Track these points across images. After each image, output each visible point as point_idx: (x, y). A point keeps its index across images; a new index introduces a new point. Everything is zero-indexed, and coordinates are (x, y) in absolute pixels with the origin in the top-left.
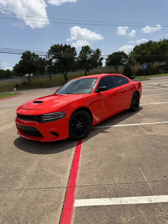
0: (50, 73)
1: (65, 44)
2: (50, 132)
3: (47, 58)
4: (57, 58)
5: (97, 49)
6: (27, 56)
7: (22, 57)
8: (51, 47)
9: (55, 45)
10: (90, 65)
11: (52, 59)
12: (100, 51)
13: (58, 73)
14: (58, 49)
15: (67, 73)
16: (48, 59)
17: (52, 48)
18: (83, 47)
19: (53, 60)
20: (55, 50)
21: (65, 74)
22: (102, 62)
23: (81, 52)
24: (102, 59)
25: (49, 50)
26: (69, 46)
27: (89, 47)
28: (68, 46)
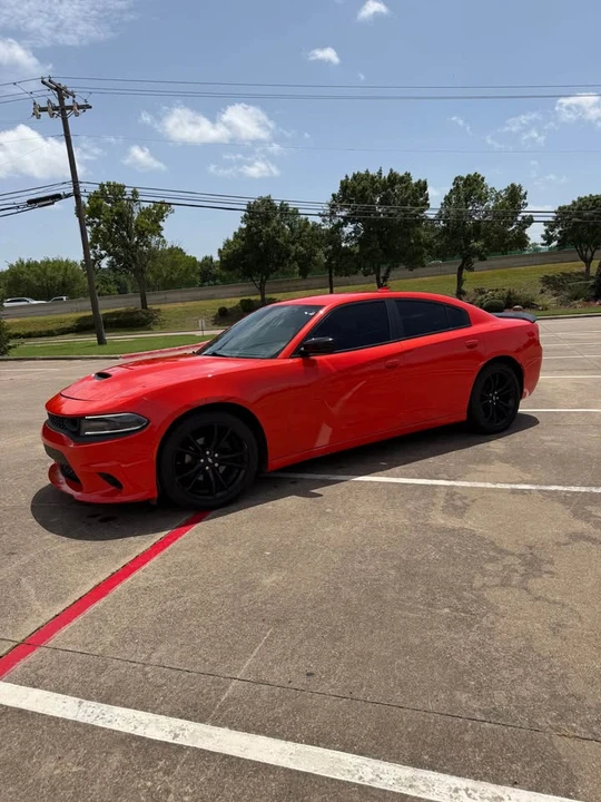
0: (330, 272)
1: (391, 170)
2: (100, 474)
3: (324, 221)
4: (358, 221)
5: (512, 185)
6: (263, 215)
7: (245, 219)
8: (342, 182)
9: (355, 177)
10: (477, 245)
11: (339, 225)
12: (523, 192)
13: (355, 273)
14: (364, 189)
15: (388, 271)
16: (327, 227)
17: (344, 186)
18: (456, 179)
19: (344, 229)
20: (356, 192)
21: (382, 274)
22: (528, 232)
23: (447, 199)
24: (529, 221)
25: (333, 195)
26: (406, 178)
27: (483, 179)
28: (403, 178)
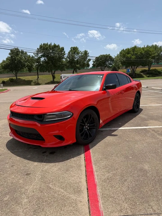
0: (37, 71)
1: (54, 44)
2: (54, 136)
3: (35, 56)
4: (45, 57)
5: (85, 50)
6: (15, 53)
7: (10, 54)
8: (40, 45)
9: (44, 44)
10: (78, 65)
11: (40, 58)
12: (88, 53)
13: (46, 72)
14: (47, 48)
15: (55, 71)
16: (36, 58)
17: (41, 47)
18: (71, 48)
19: (41, 59)
20: (44, 49)
21: (53, 72)
22: (90, 63)
23: (69, 53)
24: (90, 60)
25: (38, 49)
26: (58, 46)
27: (78, 48)
28: (57, 46)
